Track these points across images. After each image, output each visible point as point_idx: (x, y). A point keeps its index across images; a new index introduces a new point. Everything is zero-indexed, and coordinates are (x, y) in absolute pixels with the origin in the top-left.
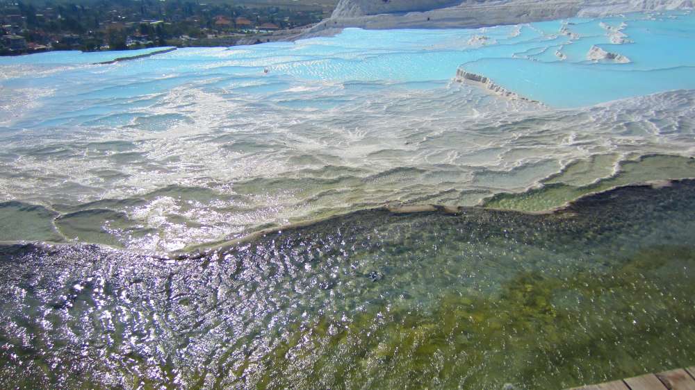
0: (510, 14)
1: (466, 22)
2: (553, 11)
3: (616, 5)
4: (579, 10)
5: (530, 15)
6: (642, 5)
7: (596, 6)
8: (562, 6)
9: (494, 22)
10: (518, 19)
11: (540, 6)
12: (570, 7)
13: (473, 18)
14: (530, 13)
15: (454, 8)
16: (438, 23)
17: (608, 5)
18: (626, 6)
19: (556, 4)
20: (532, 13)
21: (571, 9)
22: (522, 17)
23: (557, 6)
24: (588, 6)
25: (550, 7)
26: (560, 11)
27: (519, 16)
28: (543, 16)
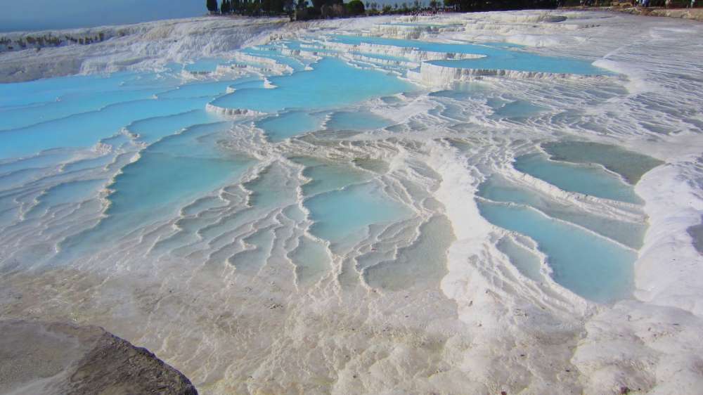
2: (52, 64)
3: (119, 54)
4: (82, 61)
5: (26, 72)
6: (145, 51)
7: (99, 55)
8: (62, 59)
11: (35, 61)
12: (71, 60)
14: (24, 68)
17: (111, 54)
18: (130, 54)
19: (53, 58)
20: (26, 68)
21: (74, 61)
22: (16, 74)
23: (55, 59)
24: (90, 56)
25: (48, 61)
26: (61, 64)
27: (12, 73)
28: (42, 71)
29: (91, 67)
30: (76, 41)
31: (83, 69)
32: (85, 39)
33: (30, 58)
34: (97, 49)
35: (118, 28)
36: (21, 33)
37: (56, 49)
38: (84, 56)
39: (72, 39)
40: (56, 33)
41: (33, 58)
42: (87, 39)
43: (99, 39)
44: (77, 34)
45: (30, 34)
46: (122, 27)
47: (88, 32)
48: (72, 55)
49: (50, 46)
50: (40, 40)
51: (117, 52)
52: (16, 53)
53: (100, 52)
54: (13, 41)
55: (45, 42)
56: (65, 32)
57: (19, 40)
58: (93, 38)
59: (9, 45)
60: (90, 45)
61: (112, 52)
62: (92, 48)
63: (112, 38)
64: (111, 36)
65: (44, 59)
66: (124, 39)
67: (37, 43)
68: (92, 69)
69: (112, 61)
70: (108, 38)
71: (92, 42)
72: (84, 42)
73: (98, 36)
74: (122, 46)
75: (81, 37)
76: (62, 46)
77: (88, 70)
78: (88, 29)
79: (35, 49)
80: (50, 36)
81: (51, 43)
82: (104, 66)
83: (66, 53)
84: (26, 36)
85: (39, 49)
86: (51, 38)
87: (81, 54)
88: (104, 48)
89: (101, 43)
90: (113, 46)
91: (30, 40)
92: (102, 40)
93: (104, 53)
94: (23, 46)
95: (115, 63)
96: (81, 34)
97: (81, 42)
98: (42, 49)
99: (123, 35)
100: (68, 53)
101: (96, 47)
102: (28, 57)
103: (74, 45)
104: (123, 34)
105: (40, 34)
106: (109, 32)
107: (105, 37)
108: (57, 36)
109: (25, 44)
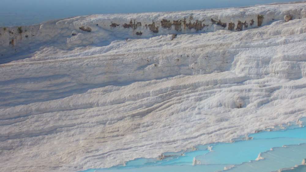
0: (127, 65)
1: (54, 82)
2: (195, 57)
4: (236, 53)
5: (159, 66)
7: (260, 46)
8: (208, 50)
9: (101, 79)
10: (141, 72)
12: (221, 51)
13: (64, 76)
14: (157, 61)
15: (26, 61)
16: (10, 86)
17: (277, 45)
19: (196, 48)
20: (161, 62)
21: (224, 53)
22: (147, 68)
23: (199, 49)
24: (247, 47)
25: (190, 53)
26: (207, 57)
27: (142, 67)
28: (179, 66)
29: (247, 61)
30: (224, 26)
31: (235, 65)
32: (236, 24)
33: (164, 48)
34: (255, 38)
35: (285, 8)
36: (155, 14)
37: (197, 37)
38: (238, 47)
39: (219, 24)
40: (199, 15)
41: (169, 47)
42: (240, 23)
43: (256, 24)
44: (227, 17)
45: (166, 16)
46: (291, 7)
47: (243, 15)
48: (221, 45)
49: (189, 33)
50: (177, 24)
51: (285, 42)
52: (145, 41)
53: (261, 42)
54: (143, 24)
55: (183, 27)
56: (210, 14)
57: (151, 23)
58: (249, 22)
59: (138, 30)
60: (244, 33)
61: (278, 41)
62: (247, 35)
63: (274, 23)
64: (273, 20)
65: (184, 49)
66: (294, 24)
67: (173, 27)
68: (248, 66)
69: (280, 55)
70: (269, 23)
71: (246, 27)
72: (236, 27)
73: (256, 20)
74: (292, 33)
75: (232, 21)
76: (204, 32)
77: (243, 66)
78: (242, 10)
79: (169, 36)
80: (191, 18)
81: (190, 28)
82: (266, 61)
83: (212, 43)
84: (161, 18)
85: (175, 36)
86: (192, 22)
87: (235, 44)
88: (265, 37)
89: (260, 30)
90: (277, 33)
91: (165, 23)
92: (260, 25)
93: (266, 43)
94: (155, 31)
95: (285, 58)
96: (234, 17)
97: (231, 28)
98: (178, 36)
99: (291, 18)
100: (215, 42)
101: (254, 35)
102: (161, 45)
103: (221, 31)
104: (290, 16)
105: (179, 15)
106: (271, 13)
107: (265, 20)
108: (200, 19)
109: (157, 28)
